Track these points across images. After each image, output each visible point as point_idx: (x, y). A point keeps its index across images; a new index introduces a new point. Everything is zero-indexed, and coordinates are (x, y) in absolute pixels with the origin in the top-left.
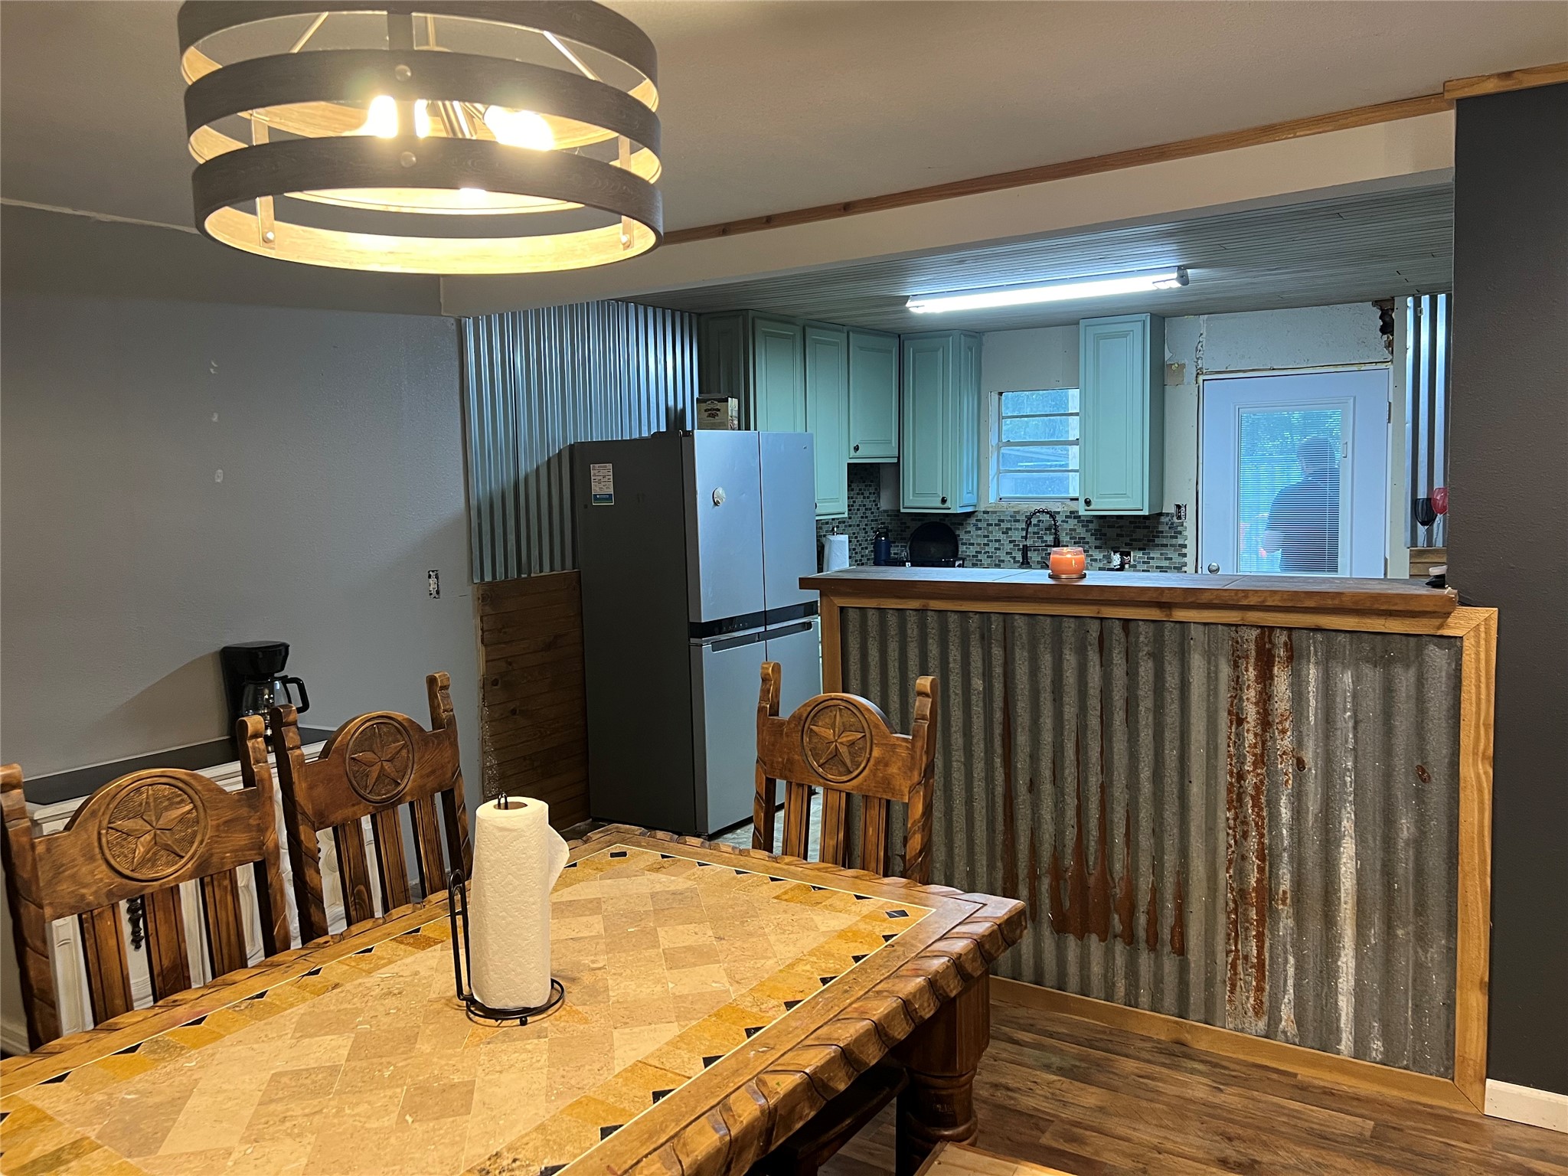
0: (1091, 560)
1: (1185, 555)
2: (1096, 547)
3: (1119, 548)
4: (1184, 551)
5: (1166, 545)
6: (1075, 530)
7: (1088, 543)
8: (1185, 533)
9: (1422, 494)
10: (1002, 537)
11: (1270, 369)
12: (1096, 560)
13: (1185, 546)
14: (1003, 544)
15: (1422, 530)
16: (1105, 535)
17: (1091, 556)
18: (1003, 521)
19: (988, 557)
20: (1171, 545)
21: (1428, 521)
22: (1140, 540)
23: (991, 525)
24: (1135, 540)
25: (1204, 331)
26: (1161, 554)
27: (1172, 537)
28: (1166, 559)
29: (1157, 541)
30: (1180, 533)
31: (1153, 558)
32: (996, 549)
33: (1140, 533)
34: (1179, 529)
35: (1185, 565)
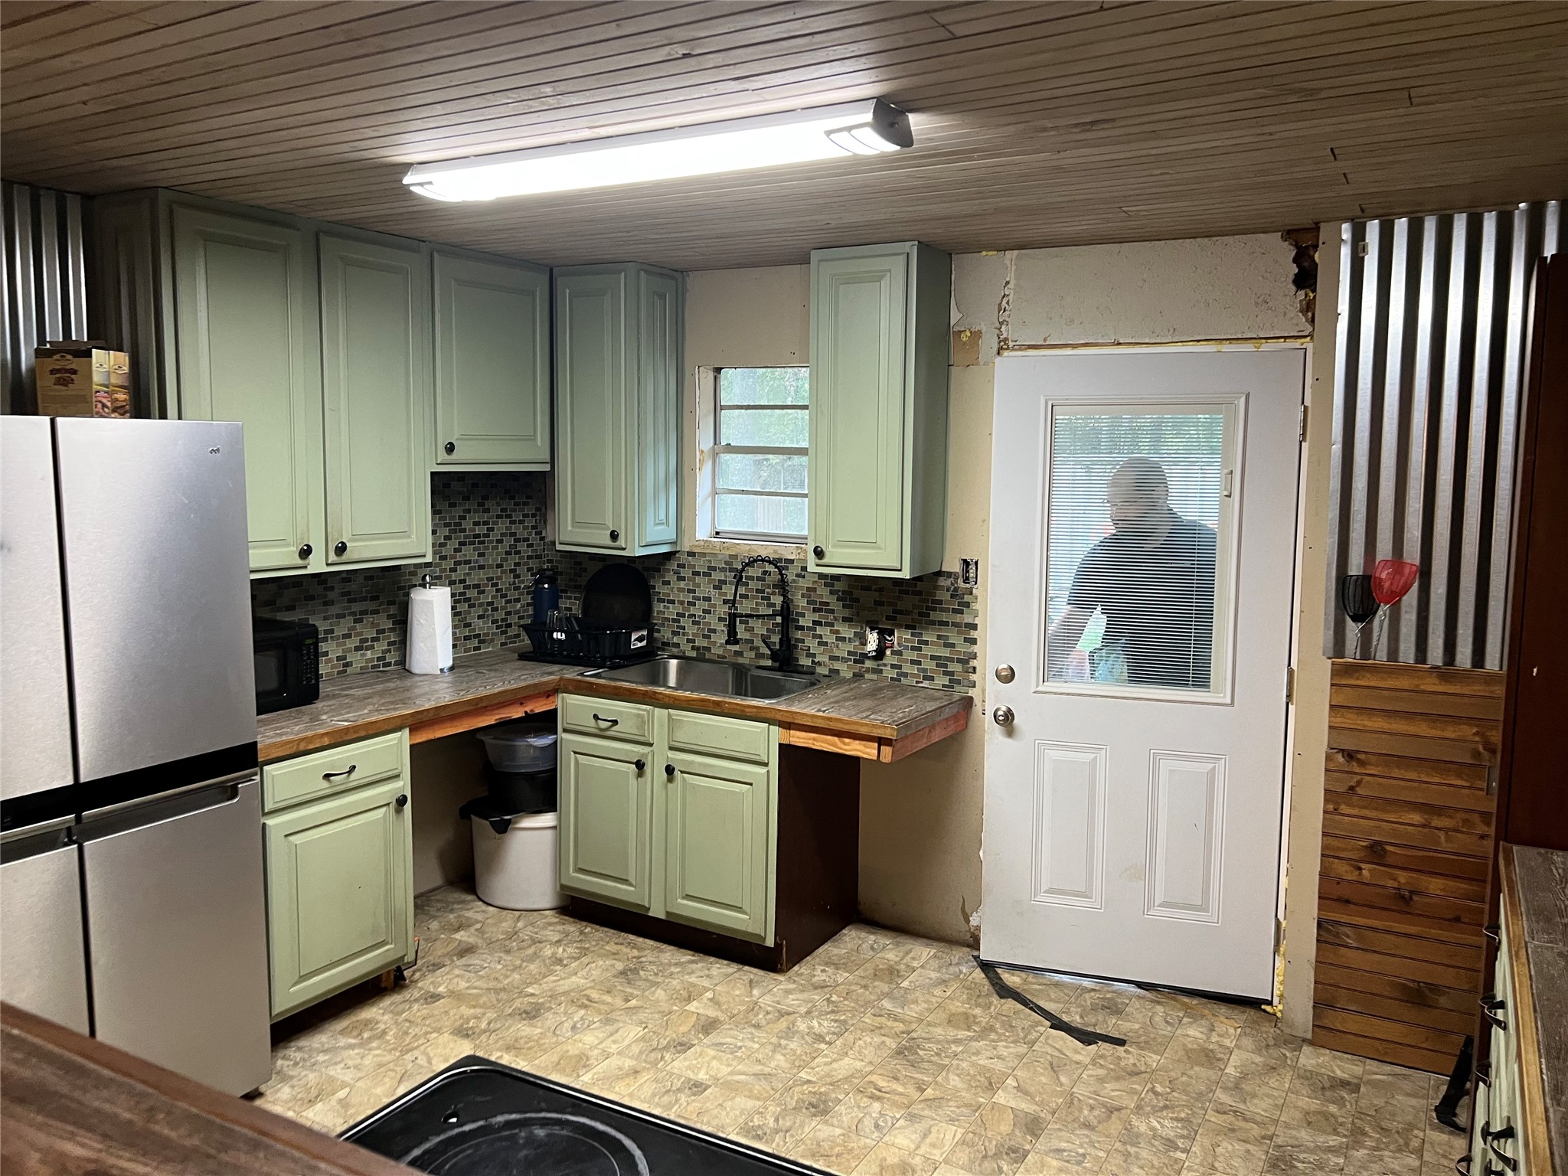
0: (838, 639)
1: (974, 641)
2: (844, 620)
3: (877, 622)
4: (974, 634)
5: (946, 624)
6: (814, 590)
7: (832, 611)
8: (974, 606)
9: (1356, 568)
10: (714, 593)
11: (1114, 344)
12: (843, 639)
13: (974, 627)
14: (715, 606)
15: (1353, 629)
16: (857, 600)
17: (837, 632)
18: (714, 569)
19: (694, 623)
20: (954, 624)
21: (1364, 615)
22: (908, 613)
23: (698, 574)
24: (901, 612)
25: (1011, 277)
26: (939, 637)
27: (955, 611)
28: (946, 645)
29: (935, 616)
30: (968, 605)
31: (926, 643)
32: (704, 611)
33: (907, 602)
34: (967, 598)
35: (974, 656)
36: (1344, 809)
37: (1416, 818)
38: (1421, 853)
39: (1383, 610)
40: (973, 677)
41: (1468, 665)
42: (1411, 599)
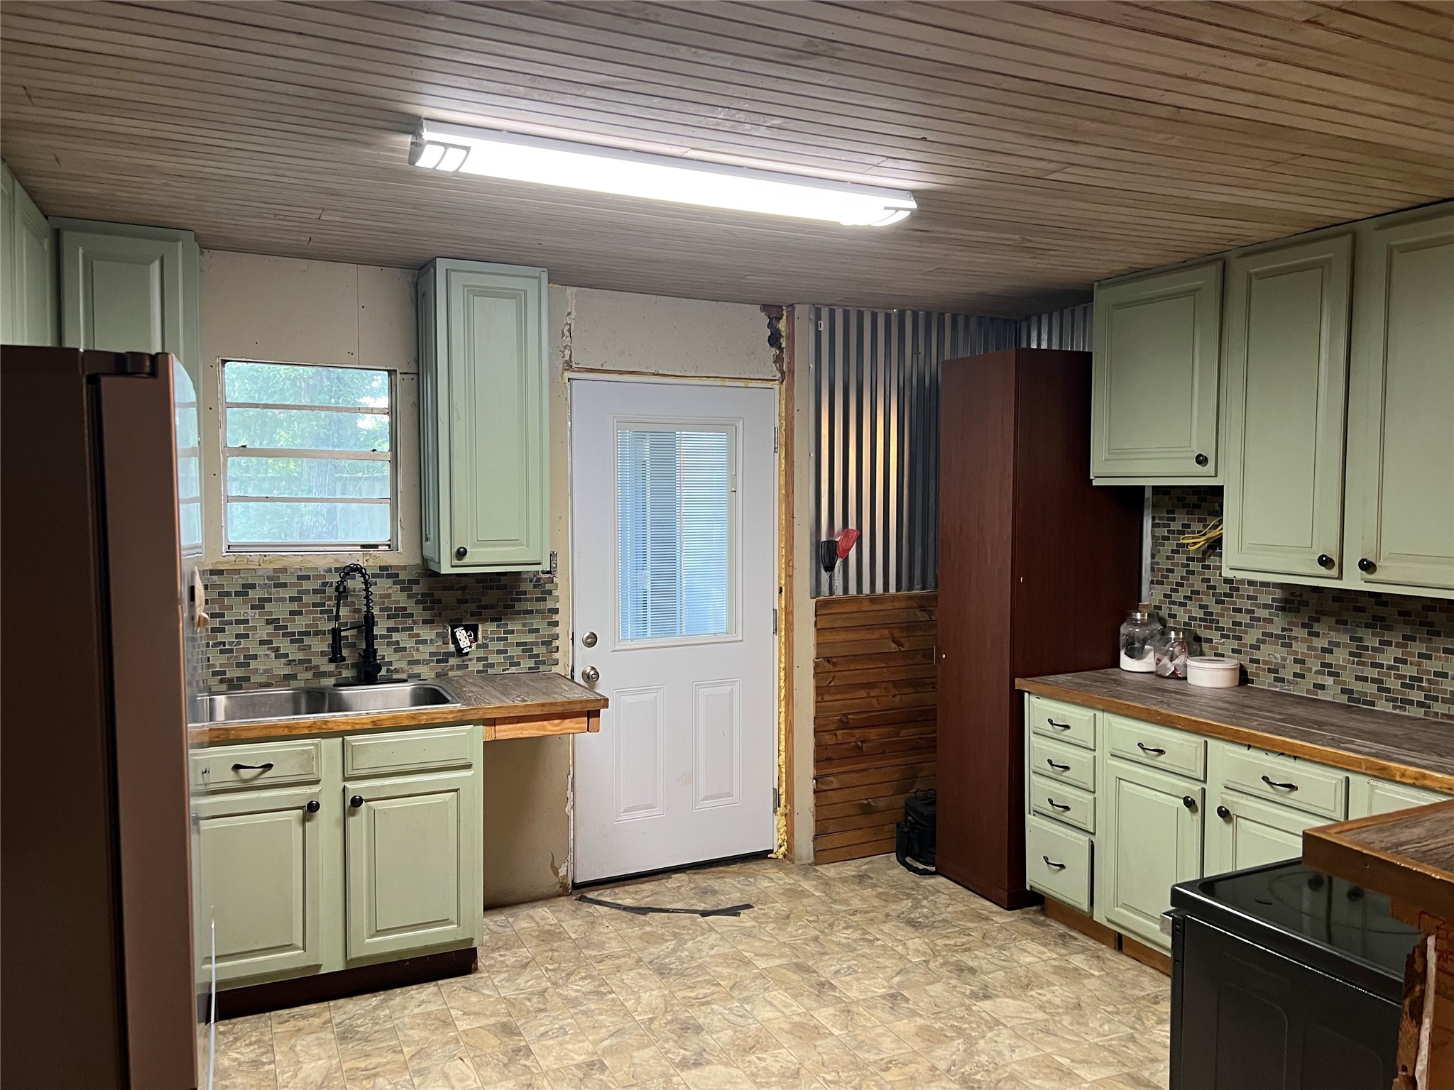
0: (417, 642)
1: (556, 624)
2: (425, 622)
3: (461, 620)
4: (556, 618)
5: (531, 612)
6: (389, 596)
7: (411, 615)
8: (555, 593)
9: (825, 537)
10: (251, 614)
11: (654, 374)
12: (425, 642)
13: (556, 611)
14: (255, 628)
15: (825, 575)
16: (439, 601)
17: (418, 635)
18: (253, 586)
19: (222, 652)
20: (537, 611)
21: (830, 568)
22: (492, 607)
23: (228, 594)
24: (486, 607)
25: (572, 309)
26: (524, 625)
27: (538, 599)
28: (531, 631)
29: (519, 606)
30: (550, 593)
31: (512, 632)
32: (238, 636)
33: (492, 596)
34: (548, 587)
35: (556, 637)
36: (827, 698)
37: (863, 693)
38: (865, 715)
39: (839, 562)
40: (556, 656)
41: (882, 592)
42: (852, 554)
